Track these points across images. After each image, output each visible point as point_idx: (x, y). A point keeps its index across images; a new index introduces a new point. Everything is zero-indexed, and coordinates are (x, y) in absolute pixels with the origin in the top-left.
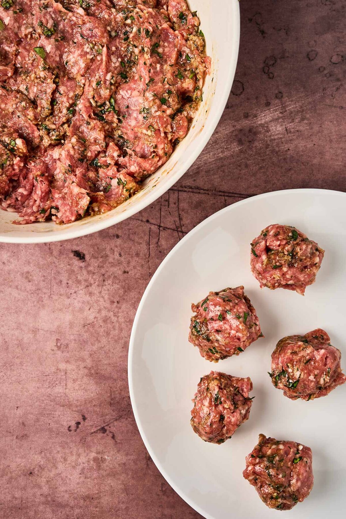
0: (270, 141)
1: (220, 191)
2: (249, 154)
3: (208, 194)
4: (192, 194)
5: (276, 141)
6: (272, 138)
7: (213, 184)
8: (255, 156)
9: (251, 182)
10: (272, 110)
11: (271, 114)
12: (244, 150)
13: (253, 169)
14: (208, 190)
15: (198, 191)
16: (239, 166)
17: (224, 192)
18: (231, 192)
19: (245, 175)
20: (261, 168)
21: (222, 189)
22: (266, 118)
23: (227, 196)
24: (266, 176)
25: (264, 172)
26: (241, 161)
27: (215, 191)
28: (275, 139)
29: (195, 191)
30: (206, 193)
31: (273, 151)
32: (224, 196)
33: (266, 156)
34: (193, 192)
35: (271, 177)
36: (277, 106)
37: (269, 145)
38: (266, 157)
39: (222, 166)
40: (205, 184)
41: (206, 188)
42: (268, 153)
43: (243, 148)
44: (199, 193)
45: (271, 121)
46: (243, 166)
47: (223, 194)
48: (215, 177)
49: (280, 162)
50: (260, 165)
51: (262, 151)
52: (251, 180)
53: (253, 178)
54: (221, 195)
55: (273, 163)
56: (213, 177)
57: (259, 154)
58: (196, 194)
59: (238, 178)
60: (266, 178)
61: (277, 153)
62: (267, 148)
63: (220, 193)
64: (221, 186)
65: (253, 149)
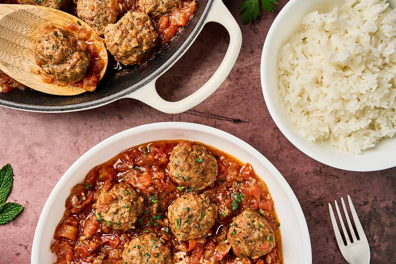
0: (252, 80)
1: (212, 115)
2: (235, 88)
3: (203, 116)
4: (190, 115)
5: (257, 80)
6: (254, 77)
7: (207, 109)
8: (240, 90)
9: (236, 109)
10: (255, 56)
11: (254, 59)
12: (232, 85)
13: (238, 100)
14: (202, 113)
15: (195, 113)
16: (228, 97)
17: (214, 115)
18: (220, 115)
19: (232, 103)
20: (244, 99)
21: (213, 113)
22: (251, 62)
23: (217, 119)
24: (247, 106)
25: (246, 103)
26: (230, 93)
27: (208, 114)
28: (256, 79)
29: (192, 113)
30: (201, 115)
31: (254, 87)
32: (215, 118)
33: (249, 90)
34: (191, 114)
35: (251, 107)
36: (259, 54)
37: (251, 83)
38: (248, 92)
39: (214, 96)
40: (201, 108)
41: (201, 112)
42: (249, 89)
43: (231, 83)
44: (196, 115)
45: (254, 65)
46: (230, 97)
47: (214, 117)
48: (209, 104)
49: (258, 96)
50: (244, 97)
51: (246, 86)
52: (236, 108)
53: (237, 107)
54: (212, 118)
55: (253, 97)
56: (207, 104)
57: (243, 89)
58: (193, 116)
59: (226, 106)
60: (248, 107)
61: (257, 89)
62: (249, 85)
63: (212, 116)
64: (212, 110)
65: (239, 85)
